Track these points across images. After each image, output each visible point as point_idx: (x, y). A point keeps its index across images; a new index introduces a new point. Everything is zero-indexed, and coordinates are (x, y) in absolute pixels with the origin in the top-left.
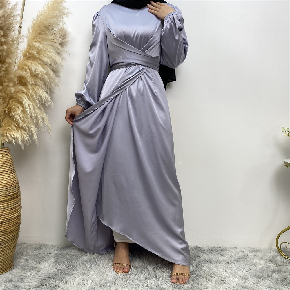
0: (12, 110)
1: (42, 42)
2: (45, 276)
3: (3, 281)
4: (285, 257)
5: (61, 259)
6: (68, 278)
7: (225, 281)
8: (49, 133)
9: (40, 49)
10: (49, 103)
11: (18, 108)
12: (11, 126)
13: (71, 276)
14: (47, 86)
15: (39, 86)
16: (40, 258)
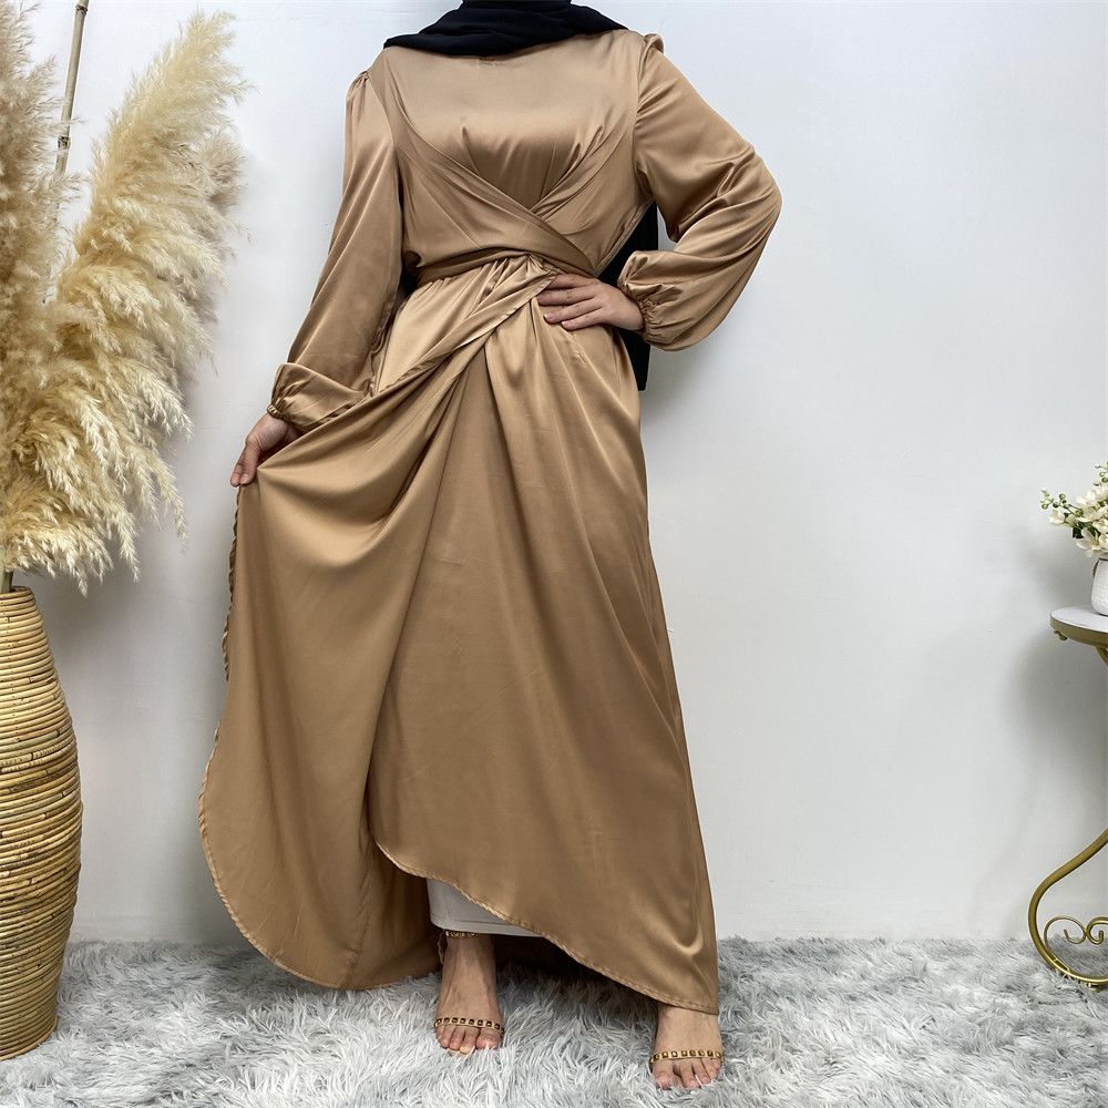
0: (42, 449)
1: (148, 196)
2: (177, 1063)
3: (20, 1082)
4: (1062, 974)
5: (234, 997)
6: (261, 1067)
7: (840, 1066)
8: (179, 533)
9: (141, 223)
10: (176, 421)
11: (63, 440)
12: (38, 510)
13: (272, 1060)
14: (168, 357)
15: (139, 358)
16: (154, 995)
